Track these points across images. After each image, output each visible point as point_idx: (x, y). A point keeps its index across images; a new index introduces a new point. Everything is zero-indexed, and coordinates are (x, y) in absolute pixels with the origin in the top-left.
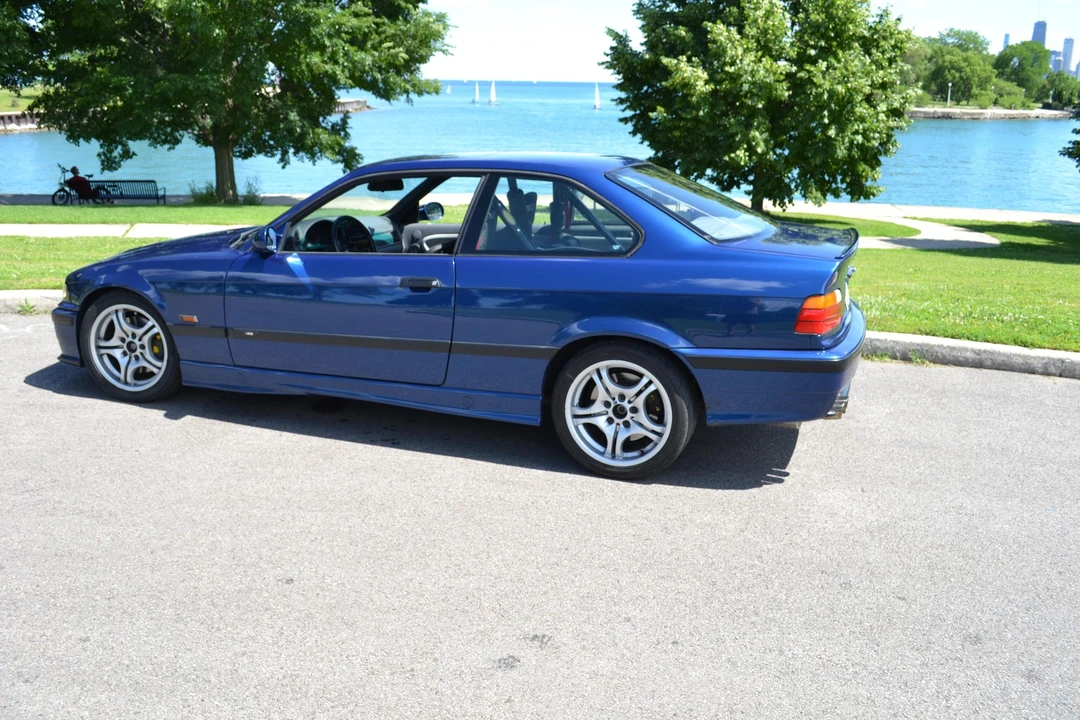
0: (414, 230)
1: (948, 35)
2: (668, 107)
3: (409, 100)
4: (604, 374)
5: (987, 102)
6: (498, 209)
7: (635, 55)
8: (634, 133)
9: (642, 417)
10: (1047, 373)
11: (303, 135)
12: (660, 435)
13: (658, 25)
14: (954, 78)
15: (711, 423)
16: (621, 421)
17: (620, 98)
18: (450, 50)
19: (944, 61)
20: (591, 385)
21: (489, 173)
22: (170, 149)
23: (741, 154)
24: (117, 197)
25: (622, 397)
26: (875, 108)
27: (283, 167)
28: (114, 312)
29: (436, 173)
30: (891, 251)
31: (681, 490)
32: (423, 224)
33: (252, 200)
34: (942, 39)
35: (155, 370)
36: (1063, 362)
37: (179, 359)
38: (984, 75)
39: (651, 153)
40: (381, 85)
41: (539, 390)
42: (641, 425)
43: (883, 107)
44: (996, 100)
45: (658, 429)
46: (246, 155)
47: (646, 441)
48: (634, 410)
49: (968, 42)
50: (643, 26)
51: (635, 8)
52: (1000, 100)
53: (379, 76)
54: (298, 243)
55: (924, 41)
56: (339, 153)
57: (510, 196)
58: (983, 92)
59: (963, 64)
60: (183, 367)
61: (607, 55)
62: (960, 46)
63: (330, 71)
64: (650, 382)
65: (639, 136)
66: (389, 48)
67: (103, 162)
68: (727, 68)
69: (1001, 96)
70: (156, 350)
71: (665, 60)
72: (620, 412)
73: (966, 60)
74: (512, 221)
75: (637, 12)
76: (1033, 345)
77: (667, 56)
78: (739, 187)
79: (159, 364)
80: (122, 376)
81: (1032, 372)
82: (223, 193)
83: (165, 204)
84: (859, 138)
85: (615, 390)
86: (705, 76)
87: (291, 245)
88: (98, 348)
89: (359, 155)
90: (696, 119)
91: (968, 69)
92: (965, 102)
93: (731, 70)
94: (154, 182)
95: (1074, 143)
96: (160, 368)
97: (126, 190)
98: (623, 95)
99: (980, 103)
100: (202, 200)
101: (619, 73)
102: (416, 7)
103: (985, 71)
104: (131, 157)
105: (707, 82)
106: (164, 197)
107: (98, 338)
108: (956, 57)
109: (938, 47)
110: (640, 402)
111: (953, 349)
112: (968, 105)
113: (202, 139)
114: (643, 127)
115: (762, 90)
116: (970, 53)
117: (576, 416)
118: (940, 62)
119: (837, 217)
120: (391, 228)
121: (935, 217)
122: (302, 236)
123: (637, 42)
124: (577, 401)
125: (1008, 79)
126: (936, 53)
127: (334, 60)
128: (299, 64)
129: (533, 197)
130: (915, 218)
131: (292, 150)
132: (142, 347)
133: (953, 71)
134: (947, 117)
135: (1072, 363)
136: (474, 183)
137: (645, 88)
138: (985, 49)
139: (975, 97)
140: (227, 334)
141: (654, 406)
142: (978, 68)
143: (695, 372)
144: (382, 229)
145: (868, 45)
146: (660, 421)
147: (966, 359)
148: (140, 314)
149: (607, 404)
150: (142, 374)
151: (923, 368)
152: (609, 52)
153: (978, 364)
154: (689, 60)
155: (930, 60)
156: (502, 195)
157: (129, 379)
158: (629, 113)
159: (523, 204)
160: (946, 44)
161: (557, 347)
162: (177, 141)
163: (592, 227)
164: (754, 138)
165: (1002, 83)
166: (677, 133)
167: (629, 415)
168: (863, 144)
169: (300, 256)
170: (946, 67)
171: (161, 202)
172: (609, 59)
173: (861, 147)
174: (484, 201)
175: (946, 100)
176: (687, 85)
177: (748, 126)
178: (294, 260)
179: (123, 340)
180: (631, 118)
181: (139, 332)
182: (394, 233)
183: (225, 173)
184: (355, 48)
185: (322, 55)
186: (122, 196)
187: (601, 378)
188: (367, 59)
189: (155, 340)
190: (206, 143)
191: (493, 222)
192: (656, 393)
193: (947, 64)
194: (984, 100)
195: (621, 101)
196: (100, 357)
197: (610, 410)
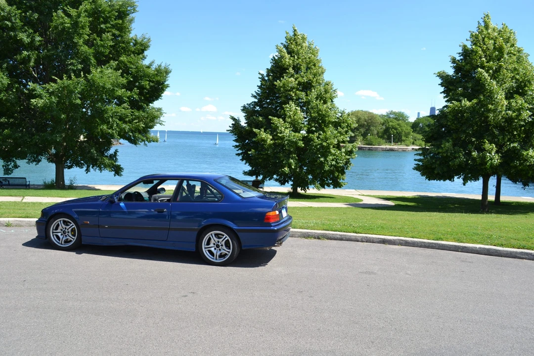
0: (156, 196)
1: (390, 114)
2: (256, 149)
3: (145, 145)
4: (213, 235)
5: (409, 143)
6: (184, 189)
7: (243, 127)
8: (242, 160)
9: (224, 247)
10: (362, 241)
11: (97, 160)
12: (229, 252)
13: (252, 116)
14: (394, 133)
15: (243, 248)
16: (218, 249)
17: (236, 145)
18: (163, 123)
19: (389, 125)
20: (210, 239)
21: (181, 179)
22: (36, 164)
23: (286, 169)
24: (5, 185)
25: (218, 242)
26: (341, 150)
27: (87, 173)
28: (60, 221)
29: (163, 179)
30: (346, 208)
31: (235, 268)
32: (158, 195)
33: (71, 187)
34: (387, 115)
35: (72, 240)
36: (367, 237)
37: (81, 236)
38: (407, 131)
39: (250, 168)
40: (133, 138)
41: (195, 241)
42: (224, 250)
43: (343, 150)
44: (413, 142)
45: (229, 250)
46: (70, 167)
47: (226, 254)
48: (222, 245)
49: (400, 117)
50: (245, 116)
51: (242, 108)
52: (415, 142)
53: (131, 134)
54: (122, 199)
55: (380, 116)
56: (113, 167)
57: (187, 186)
58: (407, 139)
59: (397, 127)
60: (83, 238)
61: (231, 127)
62: (396, 119)
63: (111, 133)
64: (226, 237)
65: (245, 161)
66: (136, 123)
67: (5, 169)
68: (279, 134)
69: (415, 140)
70: (73, 233)
71: (254, 130)
72: (218, 246)
73: (398, 125)
74: (187, 193)
75: (242, 110)
76: (359, 233)
77: (255, 128)
78: (288, 183)
79: (74, 238)
80: (60, 242)
81: (358, 241)
82: (58, 184)
83: (29, 189)
84: (334, 163)
85: (217, 240)
86: (271, 137)
87: (120, 200)
88: (53, 232)
89: (121, 168)
90: (267, 154)
91: (400, 129)
92: (400, 143)
93: (280, 135)
94: (25, 178)
95: (416, 165)
96: (74, 239)
97: (11, 182)
98: (238, 144)
99: (406, 143)
100: (48, 187)
101: (235, 135)
102: (148, 105)
103: (407, 129)
104: (17, 168)
105: (271, 140)
106: (29, 185)
107: (53, 229)
108: (394, 123)
109: (386, 119)
110: (223, 243)
111: (333, 234)
112: (401, 144)
113: (50, 160)
114: (246, 158)
115: (293, 144)
116: (400, 122)
117: (205, 248)
118: (387, 126)
119: (330, 195)
120: (148, 196)
121: (372, 195)
122: (123, 197)
123: (243, 122)
124: (206, 244)
125: (418, 133)
126: (385, 121)
127: (111, 127)
128: (98, 129)
129: (194, 186)
130: (363, 195)
131: (91, 166)
132: (68, 232)
133: (393, 130)
134: (392, 150)
135: (370, 238)
136: (177, 182)
137: (247, 141)
138: (407, 120)
139: (404, 141)
140: (99, 227)
141: (227, 244)
142: (404, 128)
143: (238, 233)
144: (146, 196)
145: (337, 125)
146: (230, 249)
147: (337, 237)
148: (68, 222)
149: (214, 244)
150: (67, 241)
151: (324, 241)
152: (232, 126)
153: (341, 239)
154: (265, 131)
155: (383, 124)
156: (185, 185)
157: (63, 243)
158: (240, 152)
159: (191, 188)
160: (390, 117)
161: (200, 228)
162: (39, 161)
163: (213, 196)
164: (291, 163)
165: (415, 135)
166: (260, 160)
167: (221, 247)
168: (335, 165)
169: (124, 203)
170: (390, 128)
171: (28, 187)
172: (231, 129)
173: (335, 166)
174: (179, 188)
175: (391, 142)
176: (264, 141)
177: (289, 158)
178: (122, 204)
179: (62, 230)
180: (241, 154)
181: (68, 227)
182: (149, 197)
183: (60, 175)
184: (122, 122)
185: (107, 125)
186: (9, 185)
187: (213, 237)
188: (126, 127)
189: (73, 230)
190: (52, 161)
191: (182, 194)
192: (228, 240)
193: (390, 126)
194: (407, 142)
195: (236, 146)
196: (53, 235)
197: (215, 246)
